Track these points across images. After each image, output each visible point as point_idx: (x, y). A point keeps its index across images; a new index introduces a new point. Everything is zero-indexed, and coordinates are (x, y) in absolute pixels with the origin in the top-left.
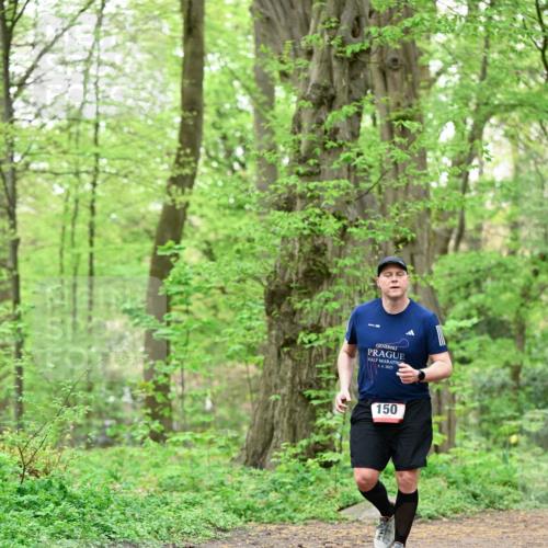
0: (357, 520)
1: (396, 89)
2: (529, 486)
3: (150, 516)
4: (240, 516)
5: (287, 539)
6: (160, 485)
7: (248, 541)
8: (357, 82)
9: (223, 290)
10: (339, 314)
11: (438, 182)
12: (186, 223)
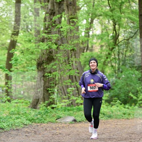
0: (61, 122)
1: (71, 11)
2: (105, 113)
3: (7, 121)
4: (30, 121)
5: (42, 127)
6: (9, 113)
7: (32, 128)
8: (61, 9)
9: (26, 63)
10: (56, 69)
11: (82, 35)
12: (16, 45)
